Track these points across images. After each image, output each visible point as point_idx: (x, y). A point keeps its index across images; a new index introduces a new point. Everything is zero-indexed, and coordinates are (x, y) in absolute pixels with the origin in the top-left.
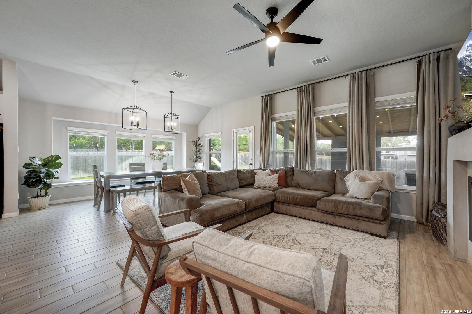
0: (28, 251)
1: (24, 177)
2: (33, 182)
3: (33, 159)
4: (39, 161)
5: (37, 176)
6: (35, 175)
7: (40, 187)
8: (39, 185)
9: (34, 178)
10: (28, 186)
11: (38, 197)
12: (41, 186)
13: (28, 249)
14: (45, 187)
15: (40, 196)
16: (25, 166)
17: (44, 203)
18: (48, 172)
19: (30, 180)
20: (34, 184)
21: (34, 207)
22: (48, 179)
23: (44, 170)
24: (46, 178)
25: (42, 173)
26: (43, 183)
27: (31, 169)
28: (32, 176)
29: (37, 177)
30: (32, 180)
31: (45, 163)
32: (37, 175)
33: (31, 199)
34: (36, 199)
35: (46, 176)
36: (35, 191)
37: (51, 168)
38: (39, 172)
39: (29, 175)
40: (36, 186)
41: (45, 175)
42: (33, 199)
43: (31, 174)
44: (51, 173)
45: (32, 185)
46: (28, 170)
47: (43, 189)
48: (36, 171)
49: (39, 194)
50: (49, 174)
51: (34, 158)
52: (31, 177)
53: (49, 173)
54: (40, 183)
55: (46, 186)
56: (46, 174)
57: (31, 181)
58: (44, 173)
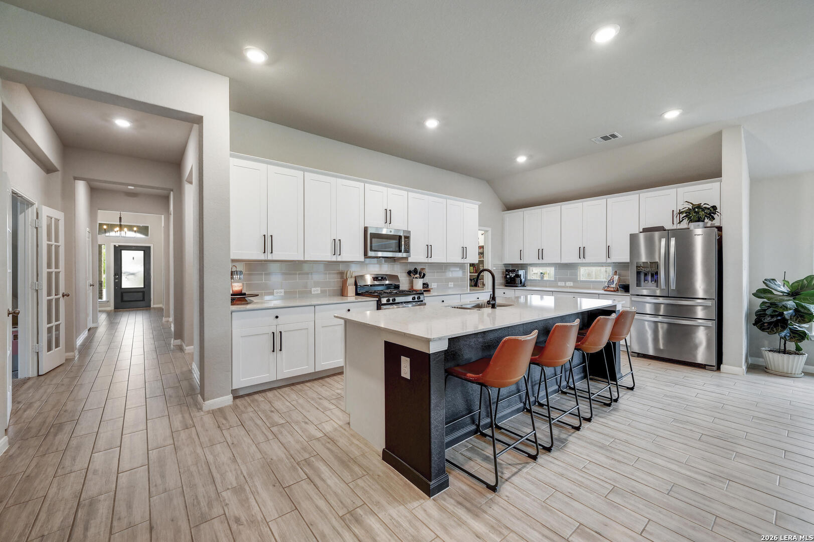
0: (730, 440)
1: (756, 313)
2: (770, 323)
3: (770, 282)
4: (782, 287)
5: (777, 313)
6: (775, 311)
7: (783, 334)
8: (782, 331)
9: (772, 316)
10: (762, 328)
11: (779, 352)
12: (785, 333)
13: (731, 437)
14: (794, 337)
15: (785, 352)
16: (759, 294)
17: (793, 366)
18: (800, 309)
19: (764, 319)
20: (772, 328)
21: (773, 369)
22: (799, 322)
23: (791, 303)
24: (796, 320)
25: (786, 308)
26: (790, 329)
27: (765, 300)
28: (769, 312)
29: (777, 316)
30: (768, 319)
31: (793, 291)
32: (777, 311)
33: (766, 352)
34: (776, 355)
35: (796, 314)
36: (775, 339)
37: (807, 301)
38: (781, 307)
39: (765, 310)
40: (775, 331)
41: (794, 314)
42: (771, 354)
43: (768, 309)
44: (806, 311)
45: (768, 329)
46: (762, 300)
47: (791, 340)
48: (776, 304)
49: (782, 348)
50: (802, 312)
51: (773, 280)
52: (766, 314)
53: (802, 310)
54: (784, 328)
55: (796, 335)
56: (796, 311)
57: (766, 321)
58: (790, 309)
